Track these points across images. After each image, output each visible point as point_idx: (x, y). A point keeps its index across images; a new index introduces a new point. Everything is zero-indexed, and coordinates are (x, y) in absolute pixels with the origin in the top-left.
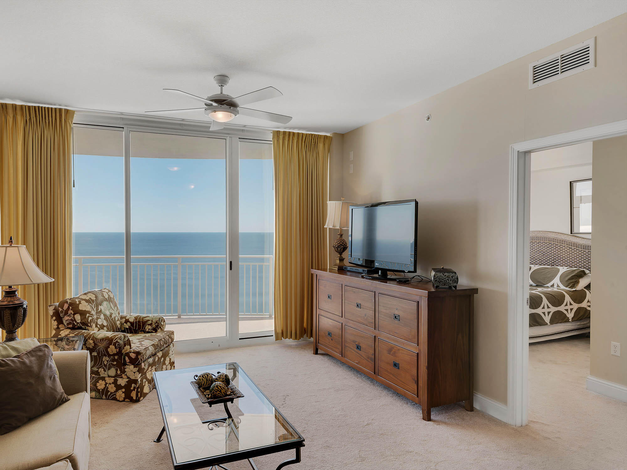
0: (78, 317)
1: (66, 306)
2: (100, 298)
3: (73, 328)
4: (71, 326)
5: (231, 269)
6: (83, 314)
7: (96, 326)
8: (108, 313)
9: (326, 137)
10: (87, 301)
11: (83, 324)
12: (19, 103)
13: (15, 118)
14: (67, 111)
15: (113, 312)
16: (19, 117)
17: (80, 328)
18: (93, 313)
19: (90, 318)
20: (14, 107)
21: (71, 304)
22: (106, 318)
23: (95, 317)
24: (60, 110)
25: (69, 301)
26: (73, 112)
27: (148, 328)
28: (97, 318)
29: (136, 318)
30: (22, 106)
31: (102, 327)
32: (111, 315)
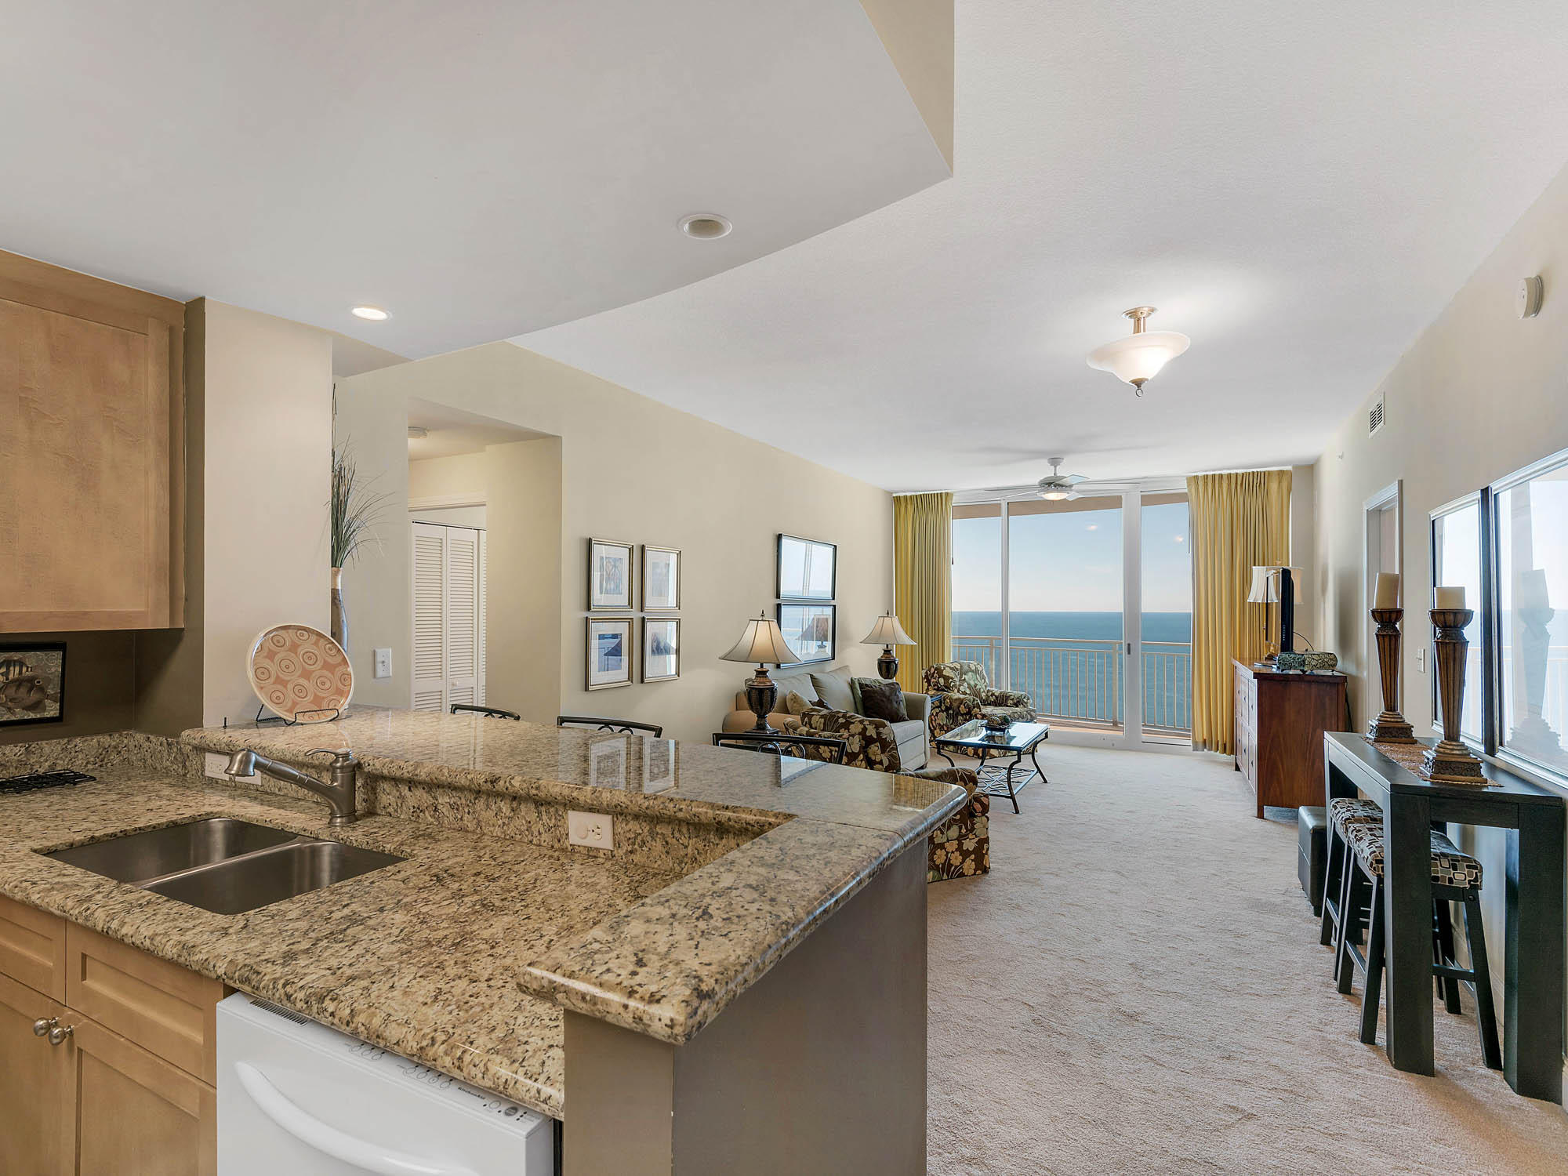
0: (941, 680)
1: (933, 670)
3: (938, 690)
4: (936, 687)
5: (1129, 653)
6: (946, 678)
7: (958, 692)
8: (972, 683)
9: (1281, 473)
10: (951, 668)
11: (946, 687)
12: (909, 494)
13: (906, 507)
14: (947, 494)
16: (909, 506)
17: (943, 690)
18: (957, 679)
19: (952, 684)
21: (937, 669)
22: (969, 686)
23: (958, 683)
25: (935, 666)
28: (960, 685)
29: (1001, 693)
31: (963, 693)
32: (976, 685)
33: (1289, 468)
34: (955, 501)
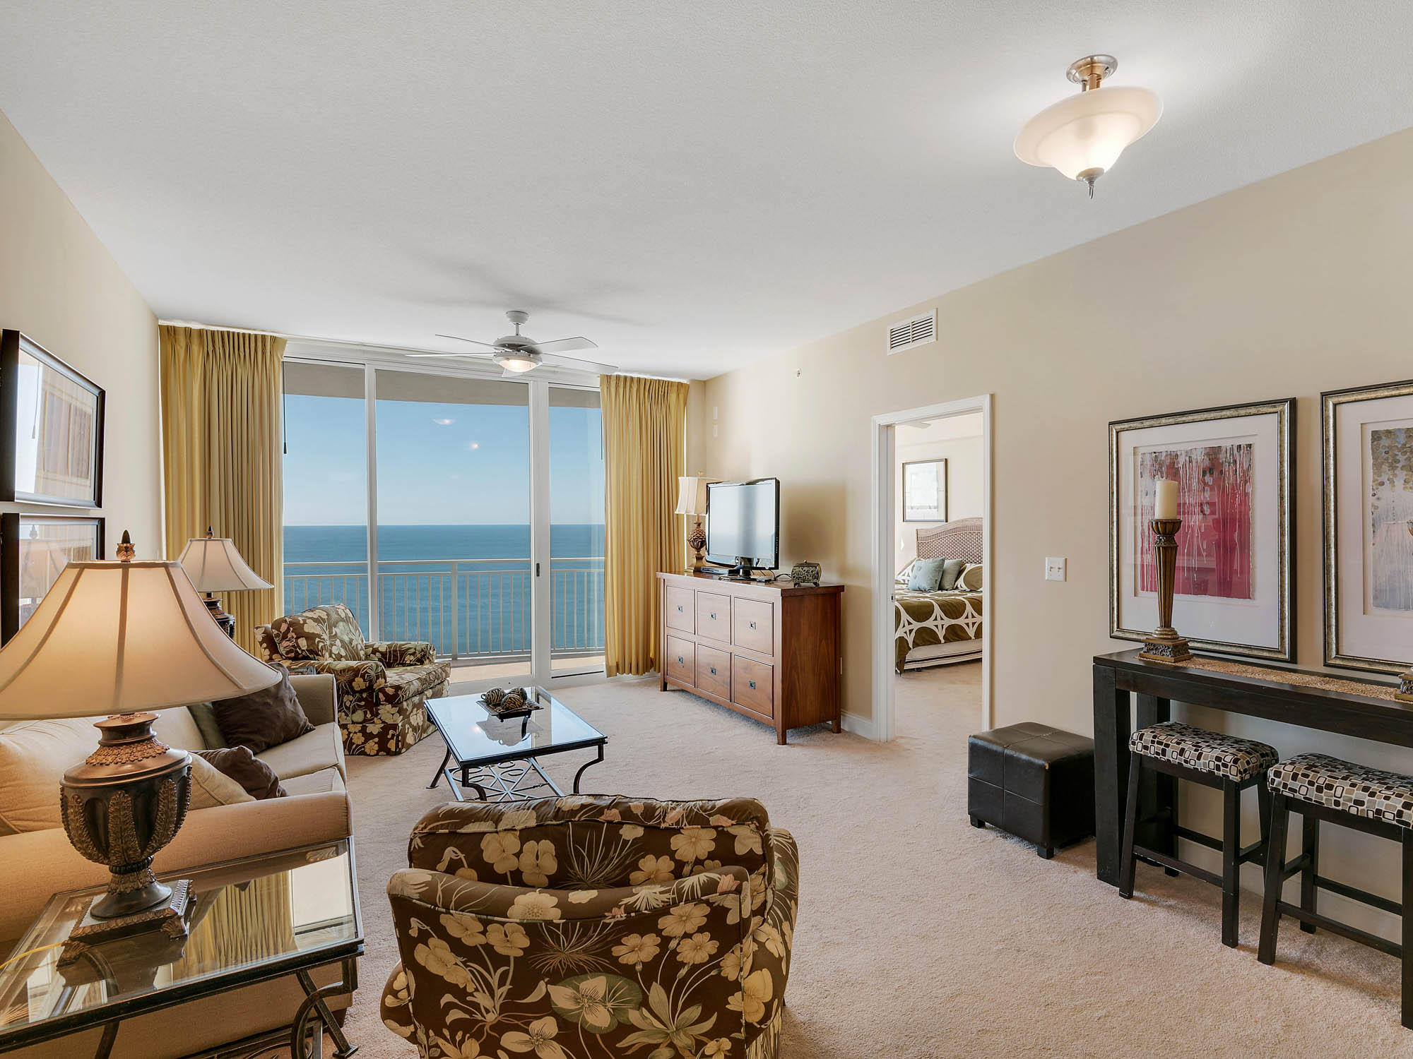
0: (303, 643)
1: (284, 627)
2: (334, 616)
3: (296, 658)
4: (293, 655)
5: (538, 575)
6: (310, 637)
7: (330, 656)
8: (346, 639)
9: (680, 384)
10: (315, 620)
11: (311, 652)
12: (196, 326)
13: (188, 348)
14: (274, 339)
15: (353, 637)
16: (195, 347)
17: (306, 658)
18: (325, 636)
19: (321, 644)
20: (188, 332)
21: (291, 624)
22: (344, 645)
23: (328, 643)
24: (264, 337)
25: (288, 620)
26: (284, 342)
27: (409, 659)
28: (332, 645)
29: (389, 646)
30: (200, 332)
31: (339, 657)
32: (351, 640)
33: (684, 381)
34: (289, 352)
